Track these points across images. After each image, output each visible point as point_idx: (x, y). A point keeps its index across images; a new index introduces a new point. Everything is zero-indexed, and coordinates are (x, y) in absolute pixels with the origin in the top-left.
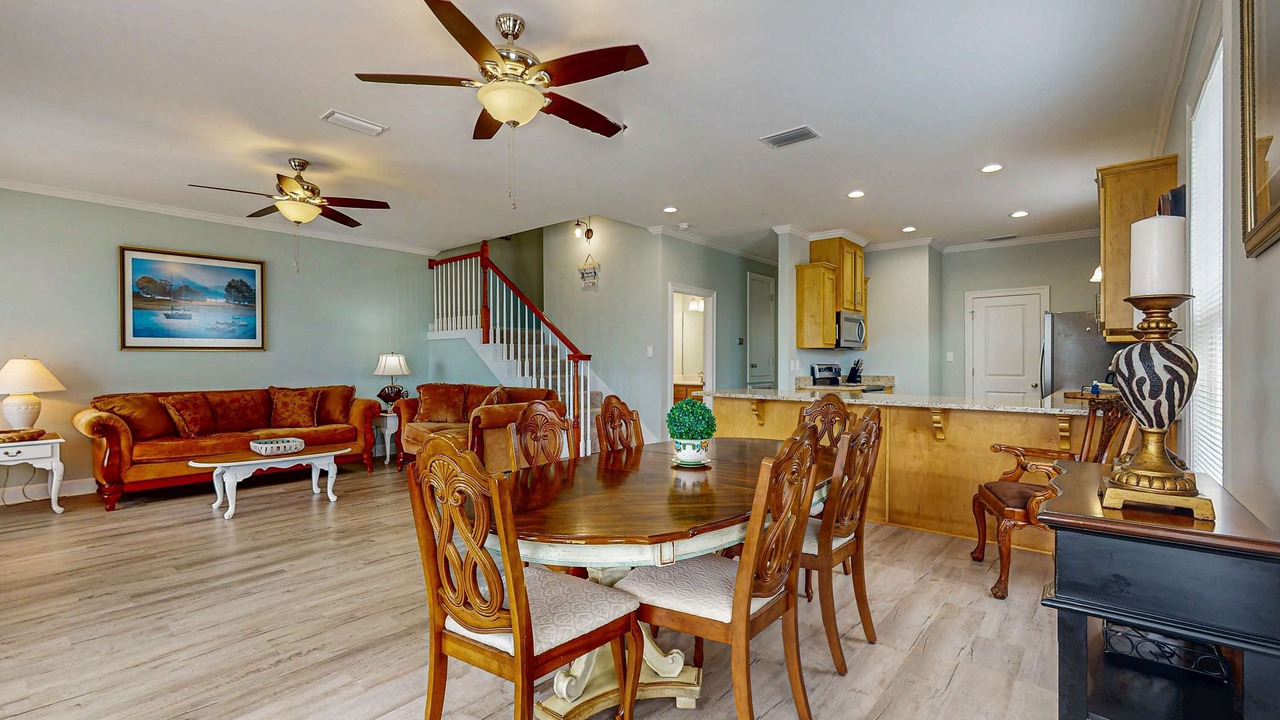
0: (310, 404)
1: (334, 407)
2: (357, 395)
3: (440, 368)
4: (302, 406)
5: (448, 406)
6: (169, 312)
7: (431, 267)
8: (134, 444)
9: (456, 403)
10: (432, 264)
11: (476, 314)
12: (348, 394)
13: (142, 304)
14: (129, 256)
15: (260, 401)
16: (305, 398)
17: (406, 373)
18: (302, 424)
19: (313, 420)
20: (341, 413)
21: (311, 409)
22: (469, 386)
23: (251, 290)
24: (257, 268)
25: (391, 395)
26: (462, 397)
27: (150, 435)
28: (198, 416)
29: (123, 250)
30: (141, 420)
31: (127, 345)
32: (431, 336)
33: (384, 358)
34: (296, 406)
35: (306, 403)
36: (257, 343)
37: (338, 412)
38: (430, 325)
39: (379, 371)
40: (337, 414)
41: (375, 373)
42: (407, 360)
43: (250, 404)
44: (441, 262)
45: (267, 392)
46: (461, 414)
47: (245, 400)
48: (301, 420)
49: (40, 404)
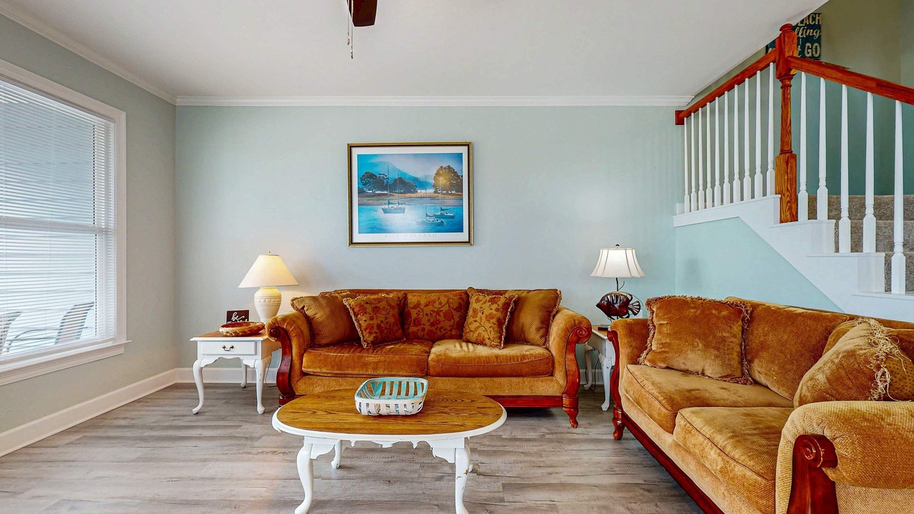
0: (499, 315)
1: (529, 320)
2: (562, 304)
3: (693, 268)
4: (489, 317)
5: (707, 346)
6: (386, 207)
7: (680, 121)
8: (305, 351)
9: (724, 340)
10: (681, 118)
11: (764, 171)
12: (551, 303)
13: (365, 200)
14: (356, 152)
15: (456, 305)
16: (495, 306)
17: (635, 274)
18: (487, 341)
19: (500, 338)
20: (538, 329)
21: (500, 323)
22: (755, 306)
23: (458, 176)
24: (464, 150)
25: (614, 306)
26: (737, 328)
27: (324, 341)
28: (375, 322)
29: (350, 147)
30: (321, 323)
31: (354, 241)
32: (679, 220)
33: (605, 252)
34: (484, 316)
35: (494, 312)
36: (463, 236)
37: (534, 328)
38: (678, 205)
39: (598, 272)
40: (533, 332)
41: (593, 274)
42: (639, 257)
43: (444, 309)
44: (694, 109)
45: (466, 293)
46: (735, 363)
47: (440, 303)
48: (486, 336)
49: (280, 297)
